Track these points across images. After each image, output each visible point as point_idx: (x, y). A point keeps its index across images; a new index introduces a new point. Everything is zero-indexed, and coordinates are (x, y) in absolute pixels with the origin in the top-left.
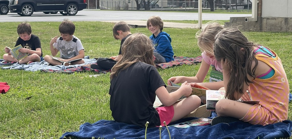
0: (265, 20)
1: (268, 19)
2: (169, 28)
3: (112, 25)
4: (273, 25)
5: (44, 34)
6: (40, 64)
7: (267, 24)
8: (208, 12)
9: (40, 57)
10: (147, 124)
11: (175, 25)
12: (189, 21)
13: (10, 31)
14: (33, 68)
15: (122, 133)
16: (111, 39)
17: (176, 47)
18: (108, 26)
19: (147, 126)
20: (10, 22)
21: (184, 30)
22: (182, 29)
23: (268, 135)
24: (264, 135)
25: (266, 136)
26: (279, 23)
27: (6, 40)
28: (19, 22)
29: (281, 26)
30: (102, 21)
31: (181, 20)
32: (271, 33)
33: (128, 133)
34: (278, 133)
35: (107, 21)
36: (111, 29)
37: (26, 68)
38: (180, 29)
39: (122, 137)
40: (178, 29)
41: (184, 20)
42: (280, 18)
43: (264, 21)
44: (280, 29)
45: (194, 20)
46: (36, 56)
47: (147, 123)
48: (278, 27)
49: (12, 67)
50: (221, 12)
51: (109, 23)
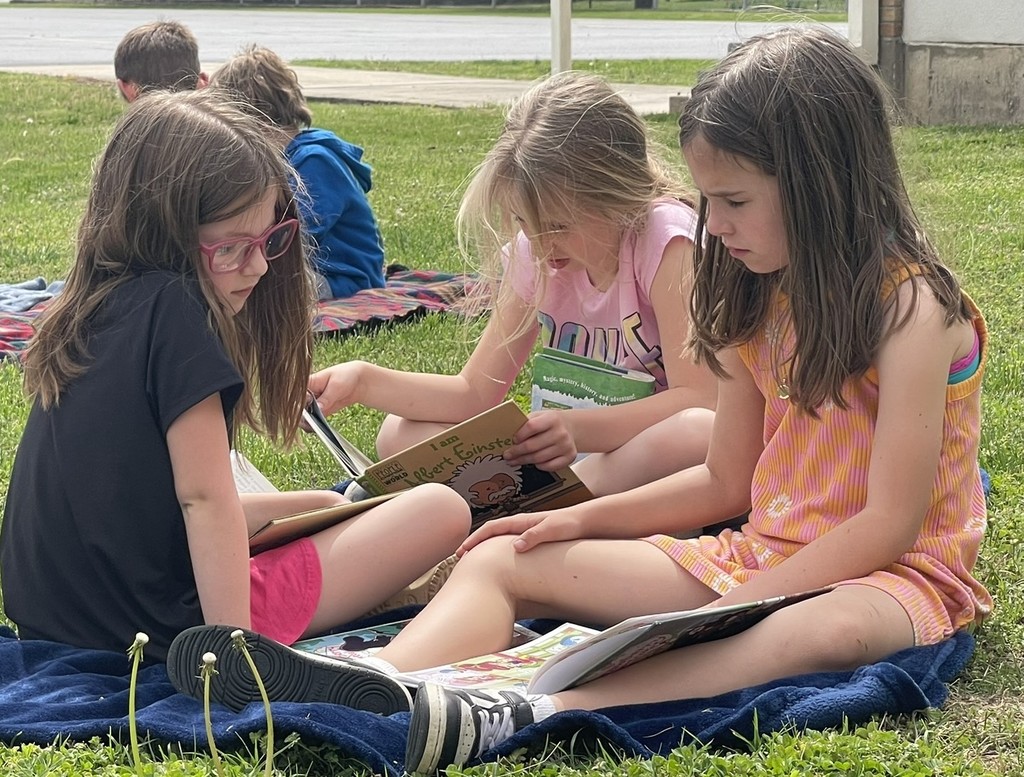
0: (923, 57)
1: (937, 51)
2: (387, 108)
3: (66, 90)
4: (964, 89)
7: (933, 82)
8: (617, 10)
10: (138, 647)
11: (426, 90)
12: (504, 67)
15: (29, 694)
16: (50, 173)
17: (405, 219)
18: (47, 99)
19: (136, 657)
21: (468, 119)
22: (458, 115)
23: (805, 702)
24: (786, 700)
25: (797, 707)
26: (998, 74)
29: (1010, 92)
30: (13, 69)
31: (464, 58)
32: (954, 131)
33: (60, 699)
34: (864, 691)
35: (37, 70)
36: (60, 115)
38: (449, 112)
39: (26, 716)
40: (438, 112)
41: (479, 58)
42: (1008, 49)
43: (919, 65)
44: (1005, 107)
45: (532, 57)
47: (140, 642)
48: (996, 98)
50: (696, 15)
51: (53, 78)
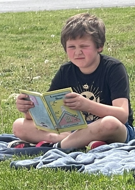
5: (125, 47)
6: (129, 151)
9: (127, 126)
13: (19, 42)
14: (107, 165)
20: (19, 13)
27: (9, 71)
28: (45, 11)
37: (86, 164)
46: (113, 123)
49: (44, 160)
